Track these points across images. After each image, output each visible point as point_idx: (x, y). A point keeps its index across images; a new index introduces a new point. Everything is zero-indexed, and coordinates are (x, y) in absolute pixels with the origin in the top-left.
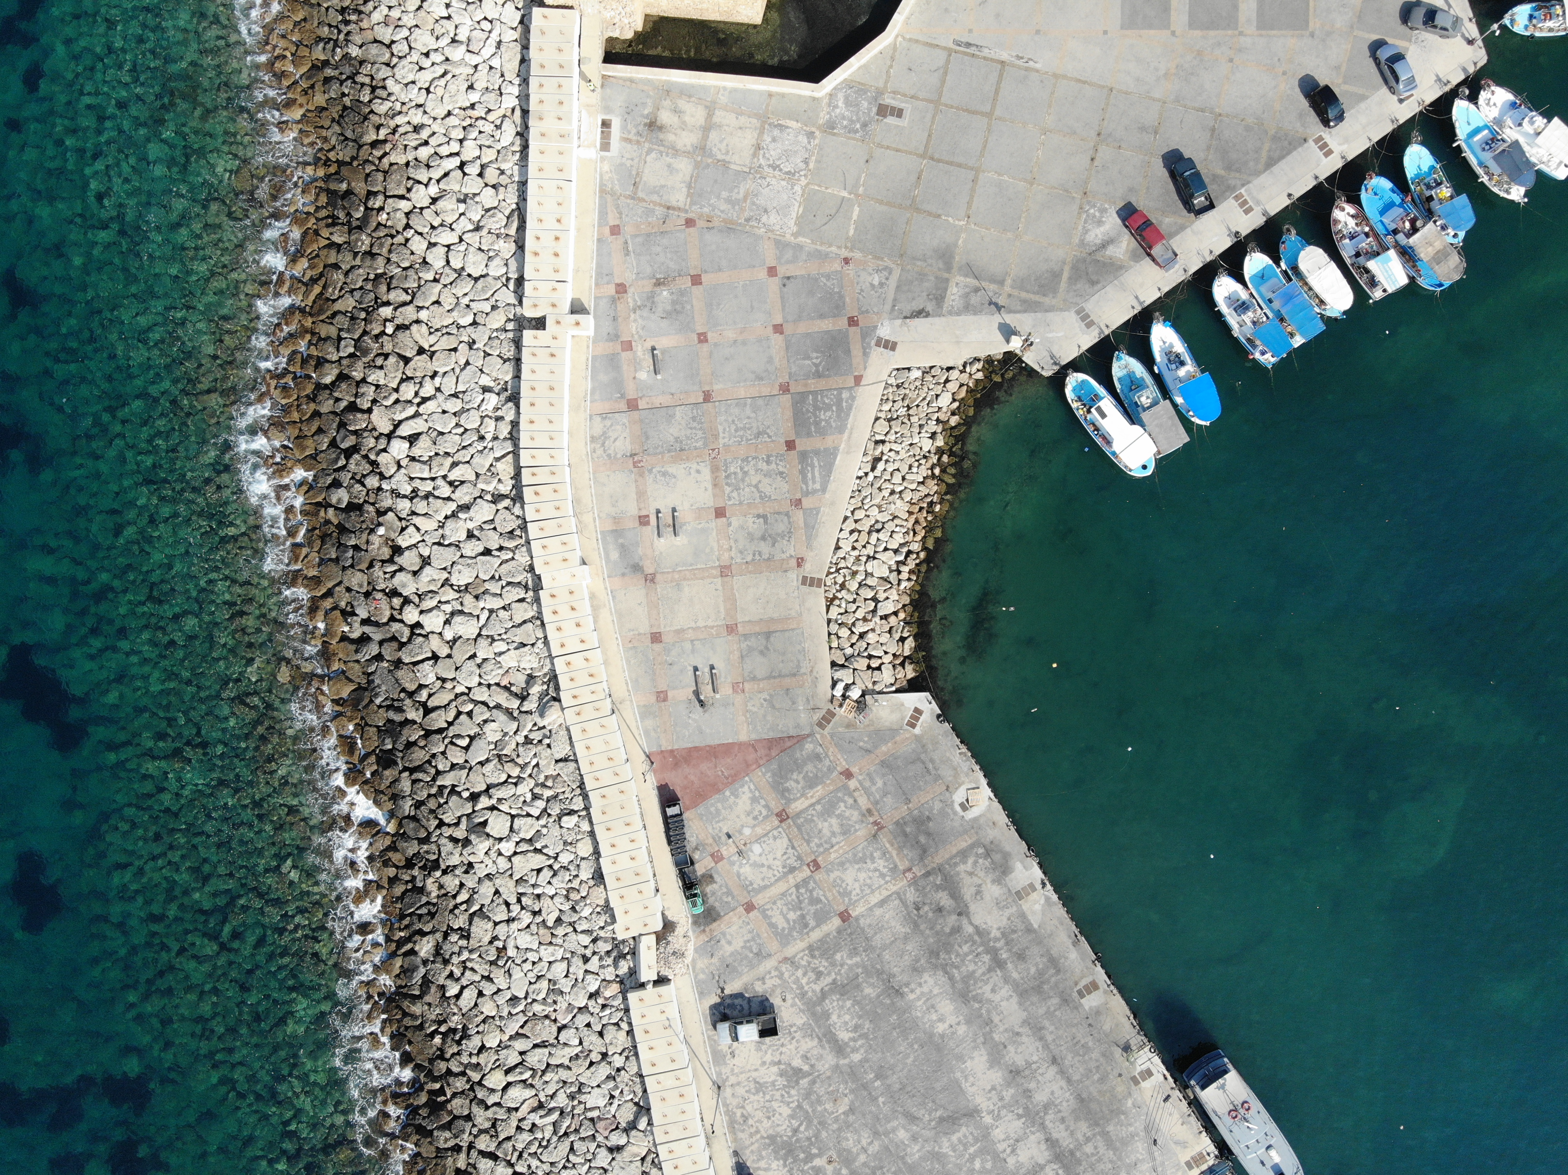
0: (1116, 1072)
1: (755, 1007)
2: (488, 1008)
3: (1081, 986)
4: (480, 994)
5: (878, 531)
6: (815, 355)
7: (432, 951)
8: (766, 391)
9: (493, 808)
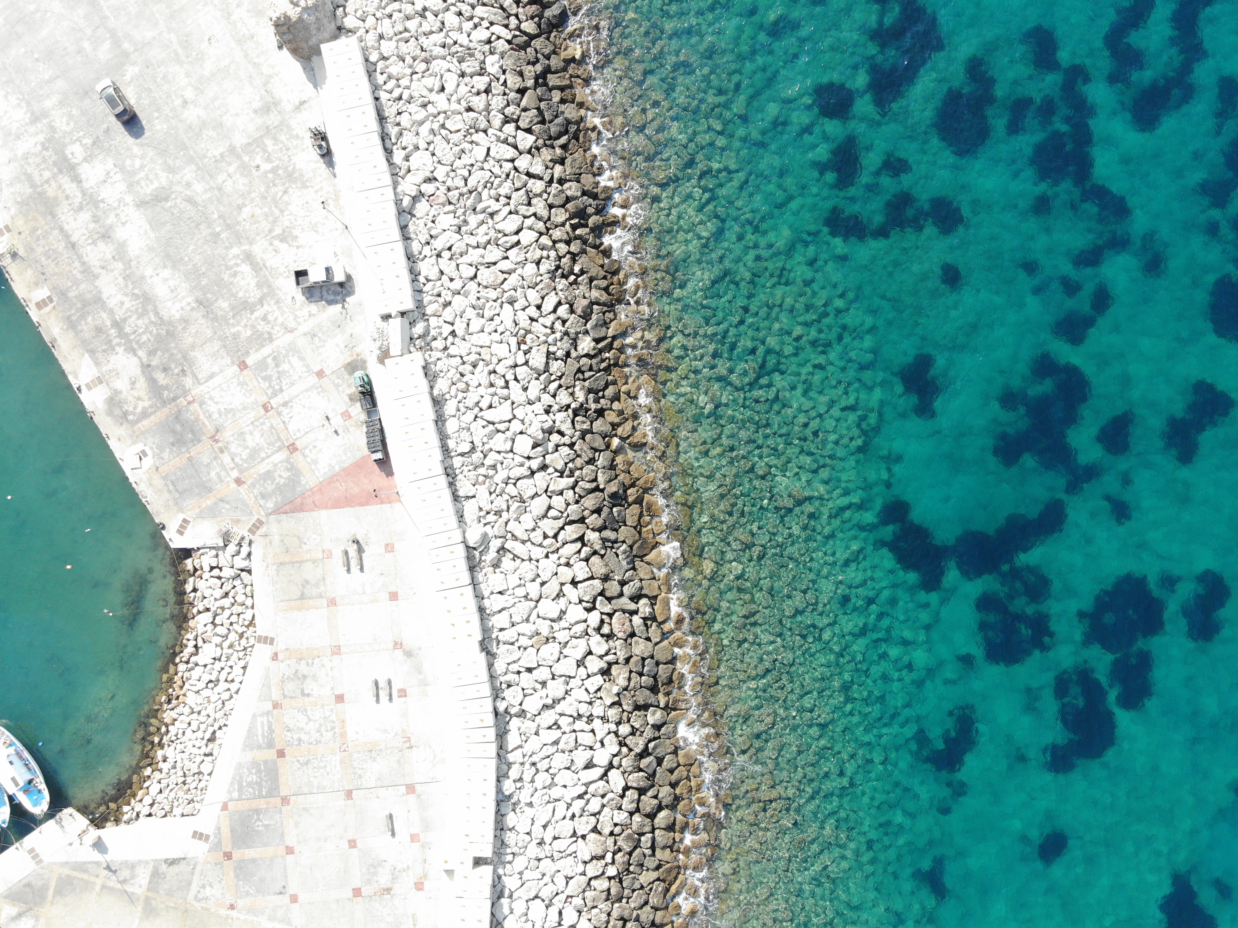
0: (23, 236)
1: (317, 293)
2: (533, 296)
3: (51, 306)
4: (539, 307)
5: (211, 681)
6: (260, 828)
7: (579, 342)
8: (301, 798)
9: (529, 458)
